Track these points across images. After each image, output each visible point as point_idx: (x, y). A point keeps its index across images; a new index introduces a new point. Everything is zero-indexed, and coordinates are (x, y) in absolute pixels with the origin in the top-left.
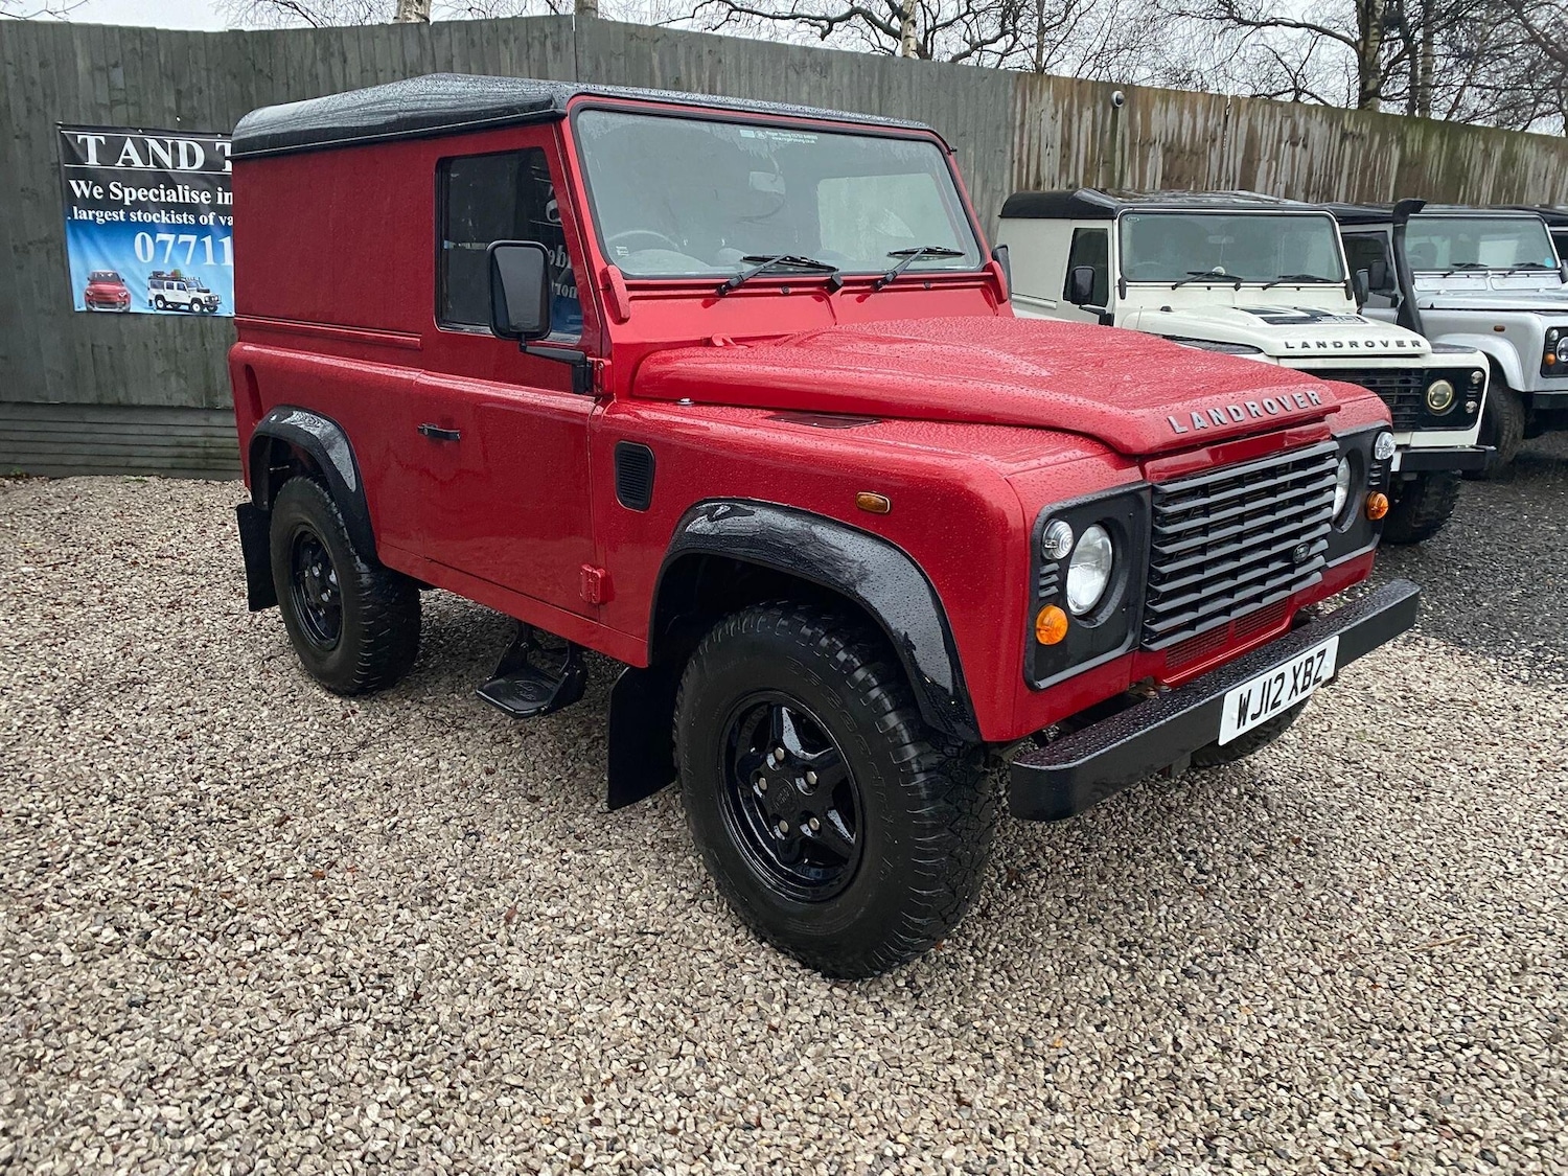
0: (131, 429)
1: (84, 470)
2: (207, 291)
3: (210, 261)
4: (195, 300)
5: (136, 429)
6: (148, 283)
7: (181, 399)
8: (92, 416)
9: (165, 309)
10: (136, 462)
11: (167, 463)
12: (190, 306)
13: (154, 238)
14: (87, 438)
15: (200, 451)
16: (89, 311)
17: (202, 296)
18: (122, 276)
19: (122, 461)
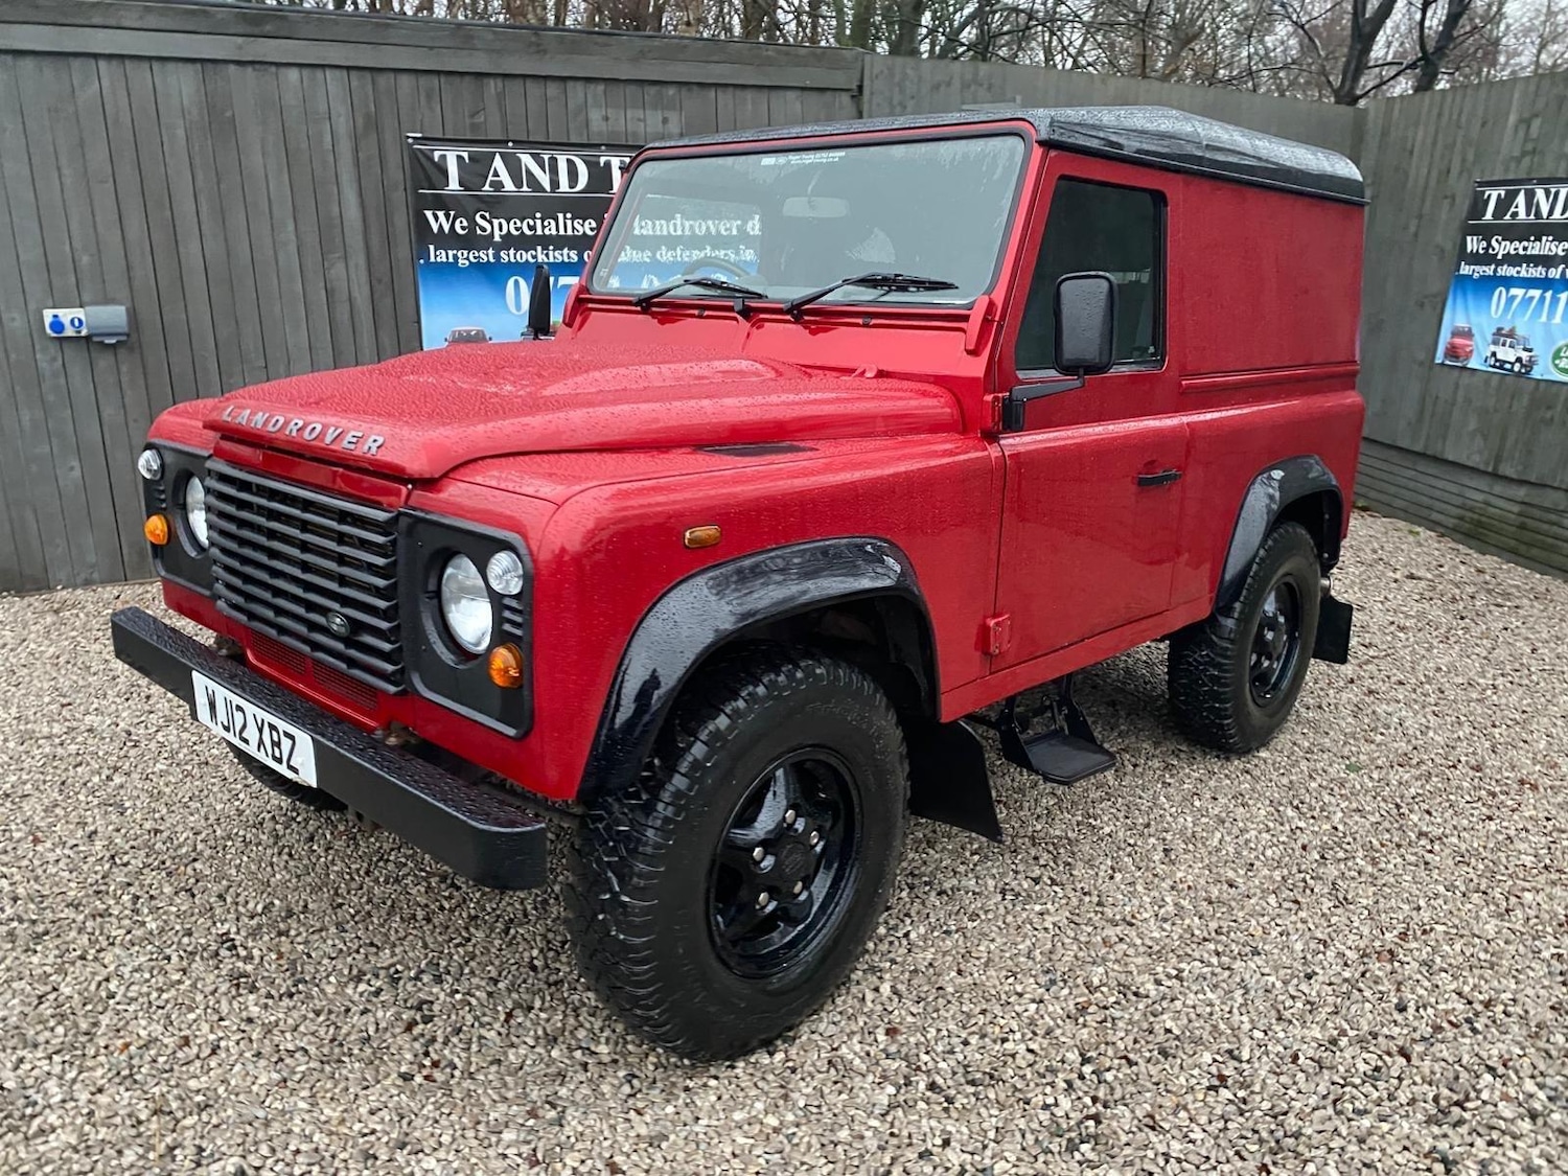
0: (1440, 484)
1: (1402, 514)
2: (1530, 350)
3: (1544, 318)
4: (1519, 360)
5: (1445, 485)
6: (1490, 338)
7: (1475, 460)
8: (1422, 466)
9: (1494, 366)
10: (1435, 516)
11: (1451, 522)
12: (1513, 364)
13: (1508, 292)
14: (1412, 485)
15: (1476, 517)
16: (1442, 364)
17: (1525, 356)
18: (1474, 331)
19: (1425, 512)
